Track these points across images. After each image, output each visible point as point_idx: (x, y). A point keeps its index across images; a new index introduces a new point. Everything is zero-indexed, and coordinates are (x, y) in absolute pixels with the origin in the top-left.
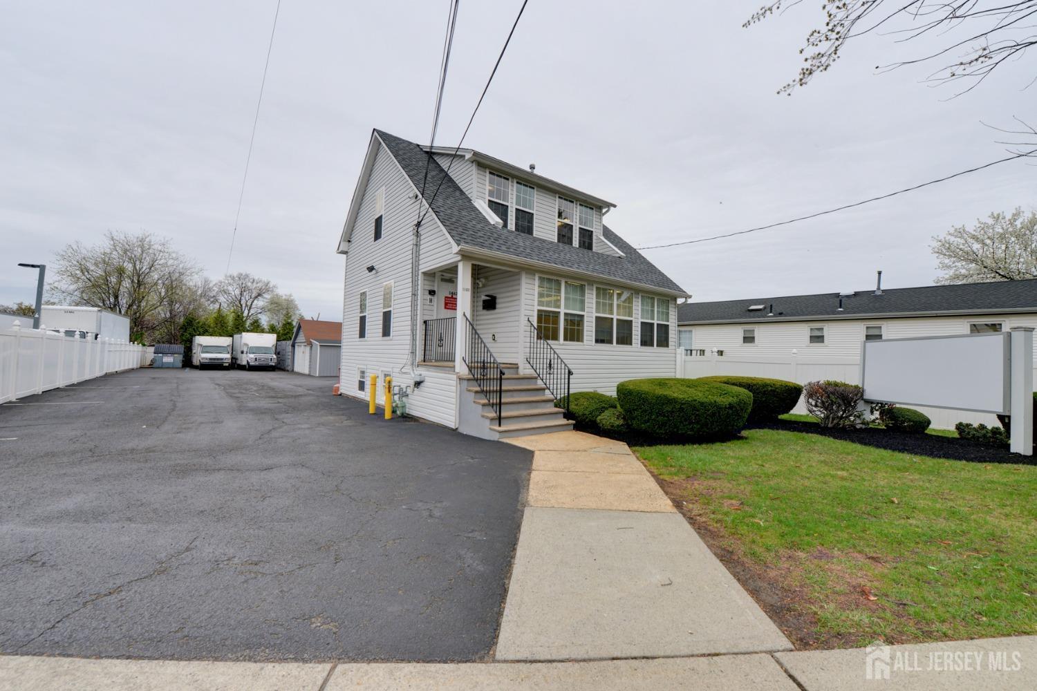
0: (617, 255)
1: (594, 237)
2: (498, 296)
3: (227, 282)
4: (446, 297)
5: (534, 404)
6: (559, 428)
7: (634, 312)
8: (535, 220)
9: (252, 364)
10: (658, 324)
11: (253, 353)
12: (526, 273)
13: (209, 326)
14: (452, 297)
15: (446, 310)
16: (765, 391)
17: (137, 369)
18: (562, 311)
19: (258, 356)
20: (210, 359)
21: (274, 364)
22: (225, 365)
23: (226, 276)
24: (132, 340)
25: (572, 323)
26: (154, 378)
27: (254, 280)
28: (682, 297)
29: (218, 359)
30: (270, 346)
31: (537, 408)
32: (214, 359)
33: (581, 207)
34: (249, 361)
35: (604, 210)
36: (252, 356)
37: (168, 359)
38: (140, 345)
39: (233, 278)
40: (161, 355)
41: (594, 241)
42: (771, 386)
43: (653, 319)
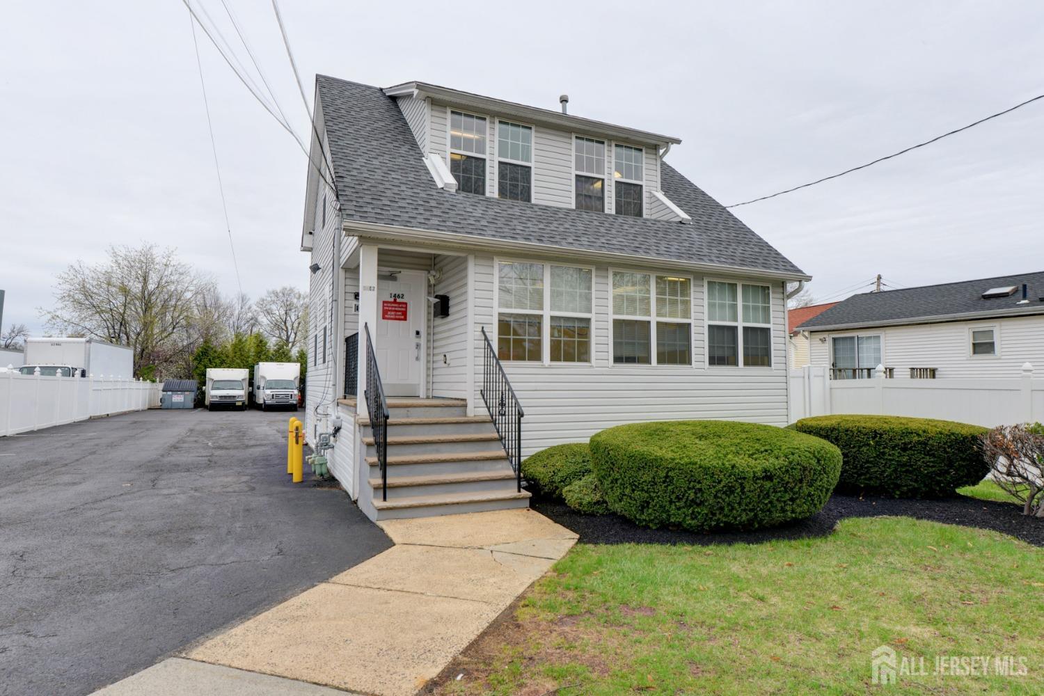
0: (678, 220)
1: (645, 195)
2: (451, 296)
3: (269, 299)
4: (384, 302)
5: (472, 465)
6: (500, 505)
7: (693, 308)
8: (533, 177)
9: (268, 402)
10: (745, 329)
11: (271, 388)
12: (476, 257)
13: (227, 357)
14: (395, 301)
15: (386, 321)
16: (905, 444)
17: (142, 410)
18: (547, 313)
19: (276, 392)
20: (221, 397)
21: (295, 402)
22: (238, 404)
23: (268, 292)
24: (137, 374)
25: (569, 332)
26: (135, 422)
27: (300, 296)
28: (793, 280)
29: (230, 397)
30: (292, 378)
31: (476, 470)
32: (225, 397)
33: (619, 149)
34: (266, 399)
35: (661, 151)
36: (268, 392)
37: (178, 398)
38: (148, 381)
39: (276, 295)
40: (170, 393)
41: (645, 200)
42: (918, 435)
43: (735, 319)
